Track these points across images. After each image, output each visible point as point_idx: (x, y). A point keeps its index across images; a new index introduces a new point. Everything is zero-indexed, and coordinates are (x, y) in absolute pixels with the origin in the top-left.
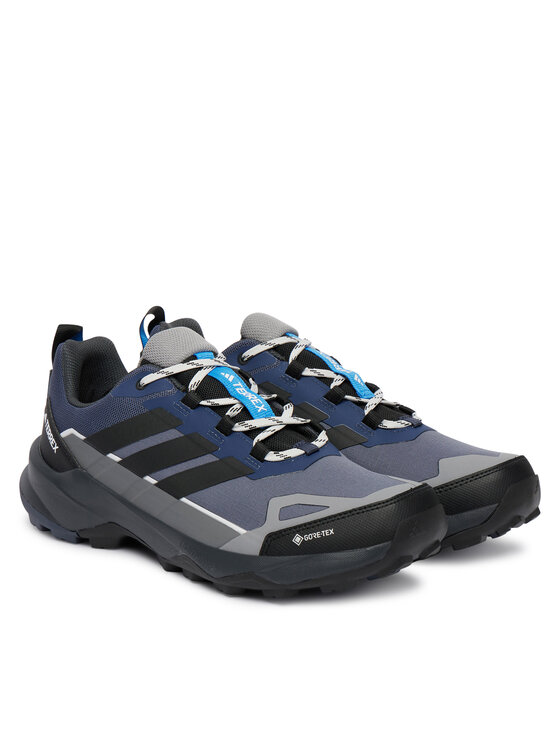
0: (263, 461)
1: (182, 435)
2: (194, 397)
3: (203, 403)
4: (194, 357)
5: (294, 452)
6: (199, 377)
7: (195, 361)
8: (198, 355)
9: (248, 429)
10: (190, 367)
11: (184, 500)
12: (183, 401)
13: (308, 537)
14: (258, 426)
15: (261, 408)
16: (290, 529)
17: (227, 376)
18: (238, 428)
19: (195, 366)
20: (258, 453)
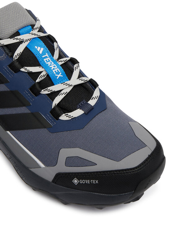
0: (58, 119)
1: (9, 90)
2: (17, 64)
3: (22, 70)
4: (17, 34)
5: (78, 113)
6: (20, 50)
7: (18, 37)
8: (20, 32)
9: (49, 92)
10: (15, 41)
11: (8, 132)
12: (10, 66)
13: (82, 182)
14: (56, 90)
15: (59, 76)
16: (72, 173)
17: (39, 49)
18: (44, 92)
19: (18, 41)
20: (56, 113)
